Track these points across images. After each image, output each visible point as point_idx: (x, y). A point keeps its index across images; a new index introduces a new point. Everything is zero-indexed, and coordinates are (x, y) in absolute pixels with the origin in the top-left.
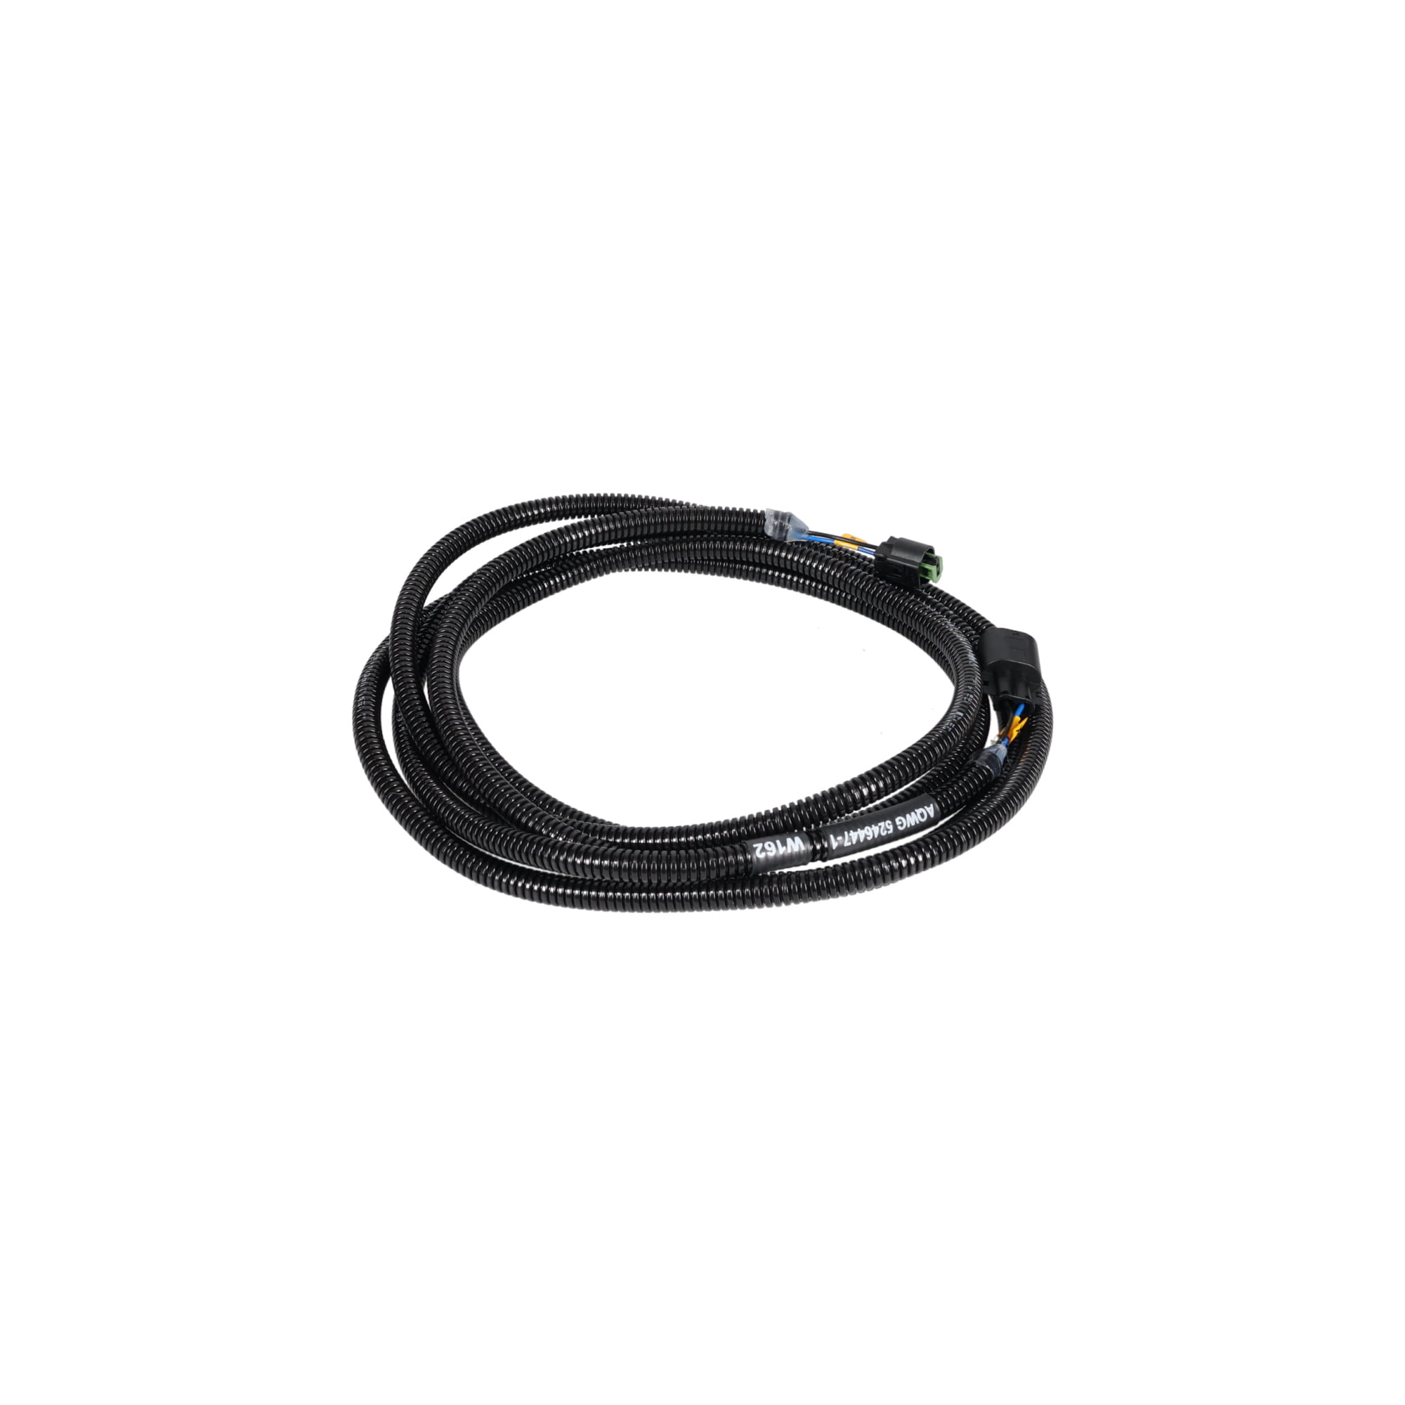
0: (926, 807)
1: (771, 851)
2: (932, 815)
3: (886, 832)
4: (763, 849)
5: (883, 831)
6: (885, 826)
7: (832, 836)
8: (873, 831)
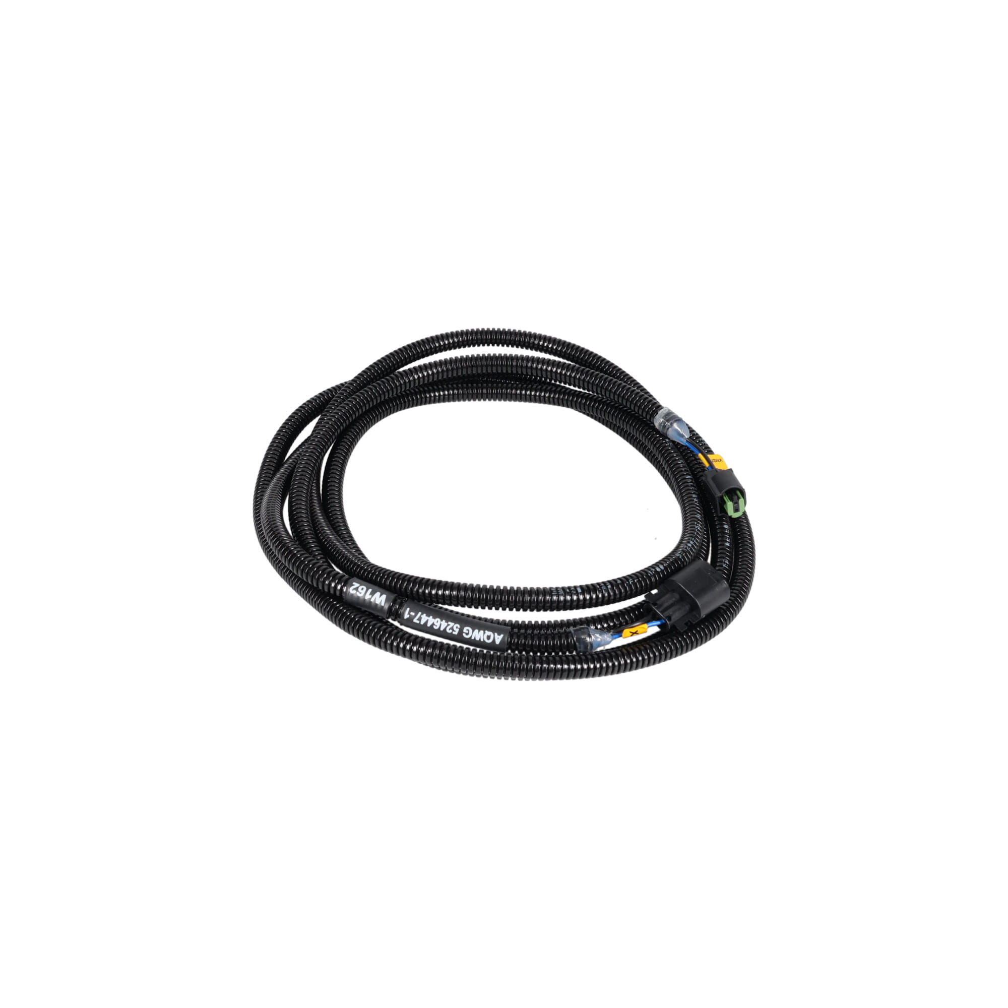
0: (496, 634)
1: (360, 593)
2: (498, 642)
3: (451, 631)
4: (357, 589)
5: (450, 629)
6: (453, 627)
7: (408, 609)
8: (441, 624)
